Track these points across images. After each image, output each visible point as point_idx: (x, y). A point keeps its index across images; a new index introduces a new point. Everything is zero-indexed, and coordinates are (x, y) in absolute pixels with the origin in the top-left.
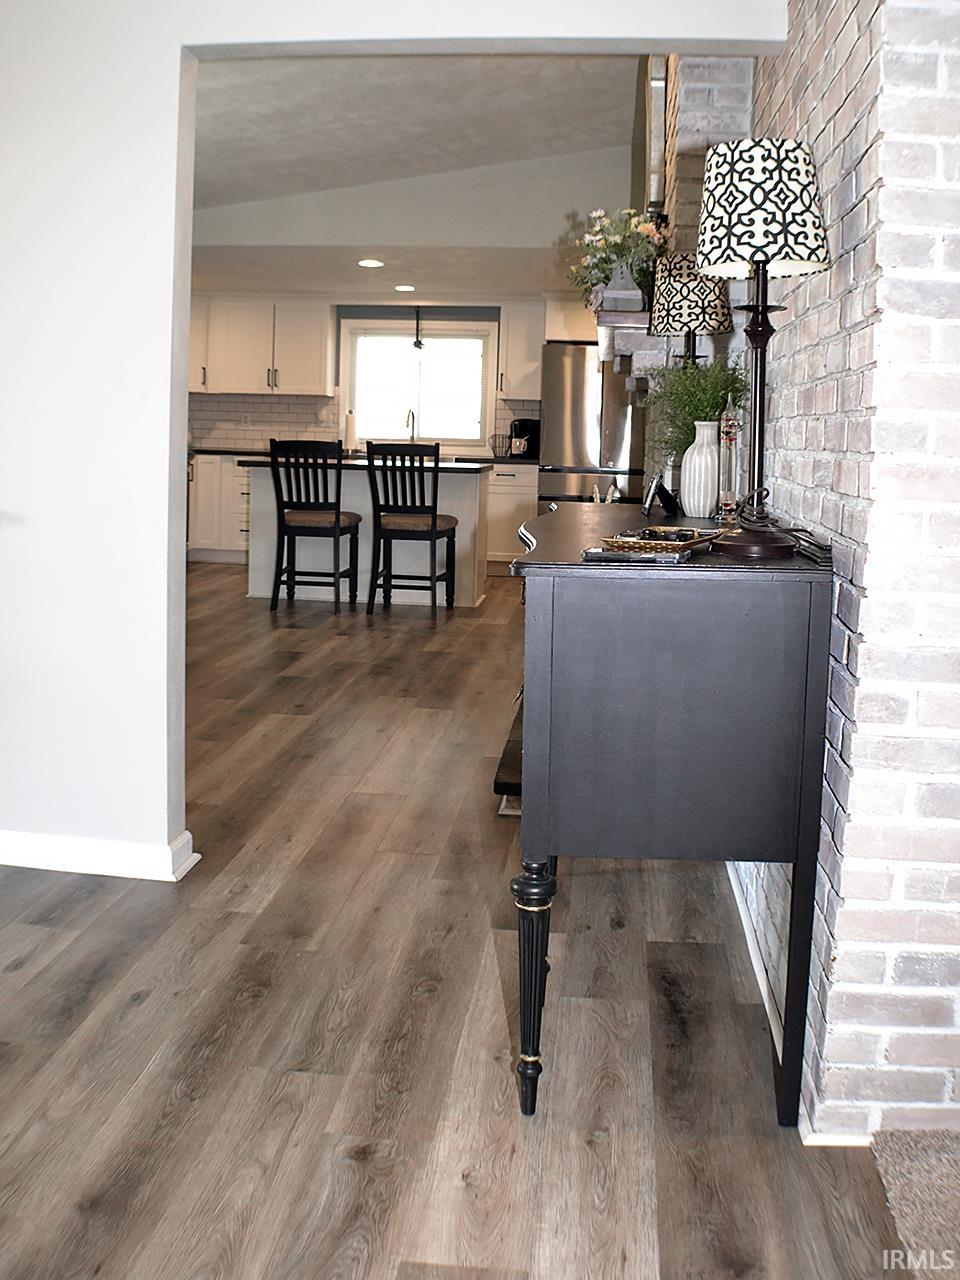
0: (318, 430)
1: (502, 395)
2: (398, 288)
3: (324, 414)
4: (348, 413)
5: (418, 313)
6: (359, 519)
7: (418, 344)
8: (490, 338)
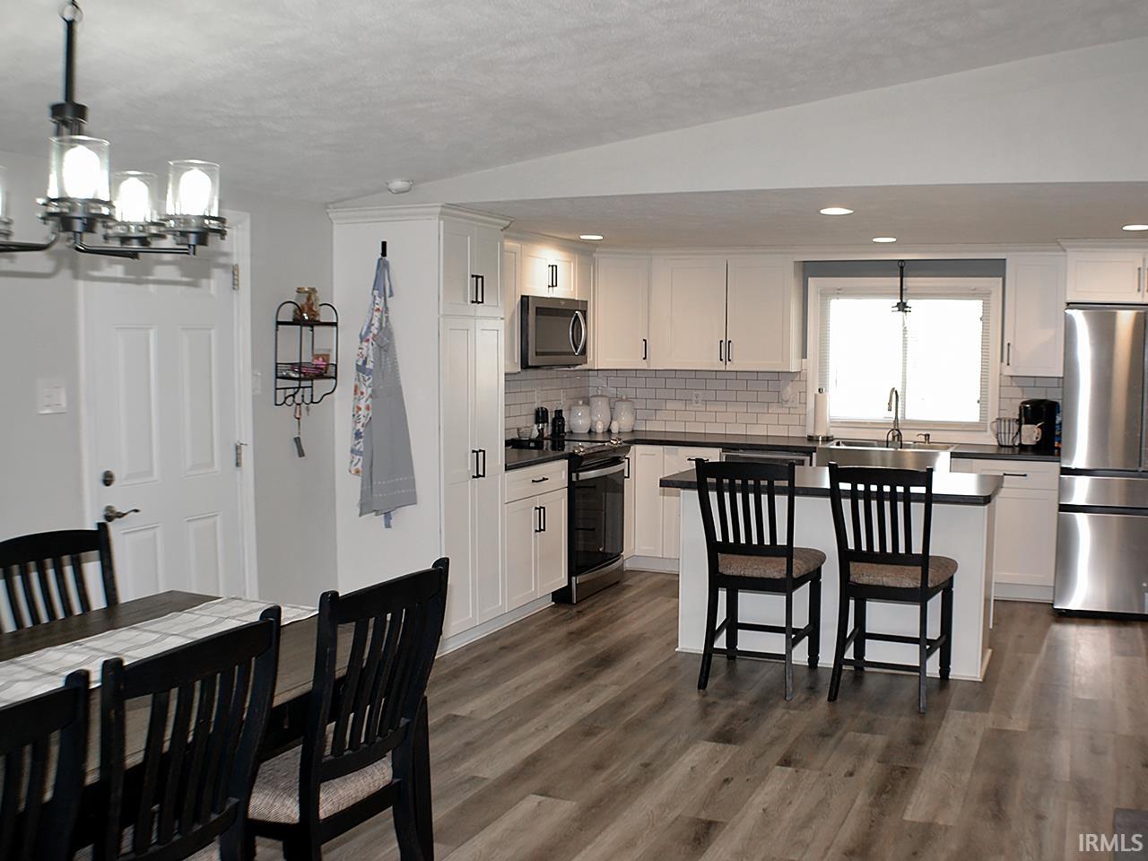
0: (780, 411)
1: (1008, 371)
2: (875, 240)
3: (789, 391)
4: (817, 392)
5: (902, 268)
6: (821, 558)
7: (902, 307)
8: (993, 297)
